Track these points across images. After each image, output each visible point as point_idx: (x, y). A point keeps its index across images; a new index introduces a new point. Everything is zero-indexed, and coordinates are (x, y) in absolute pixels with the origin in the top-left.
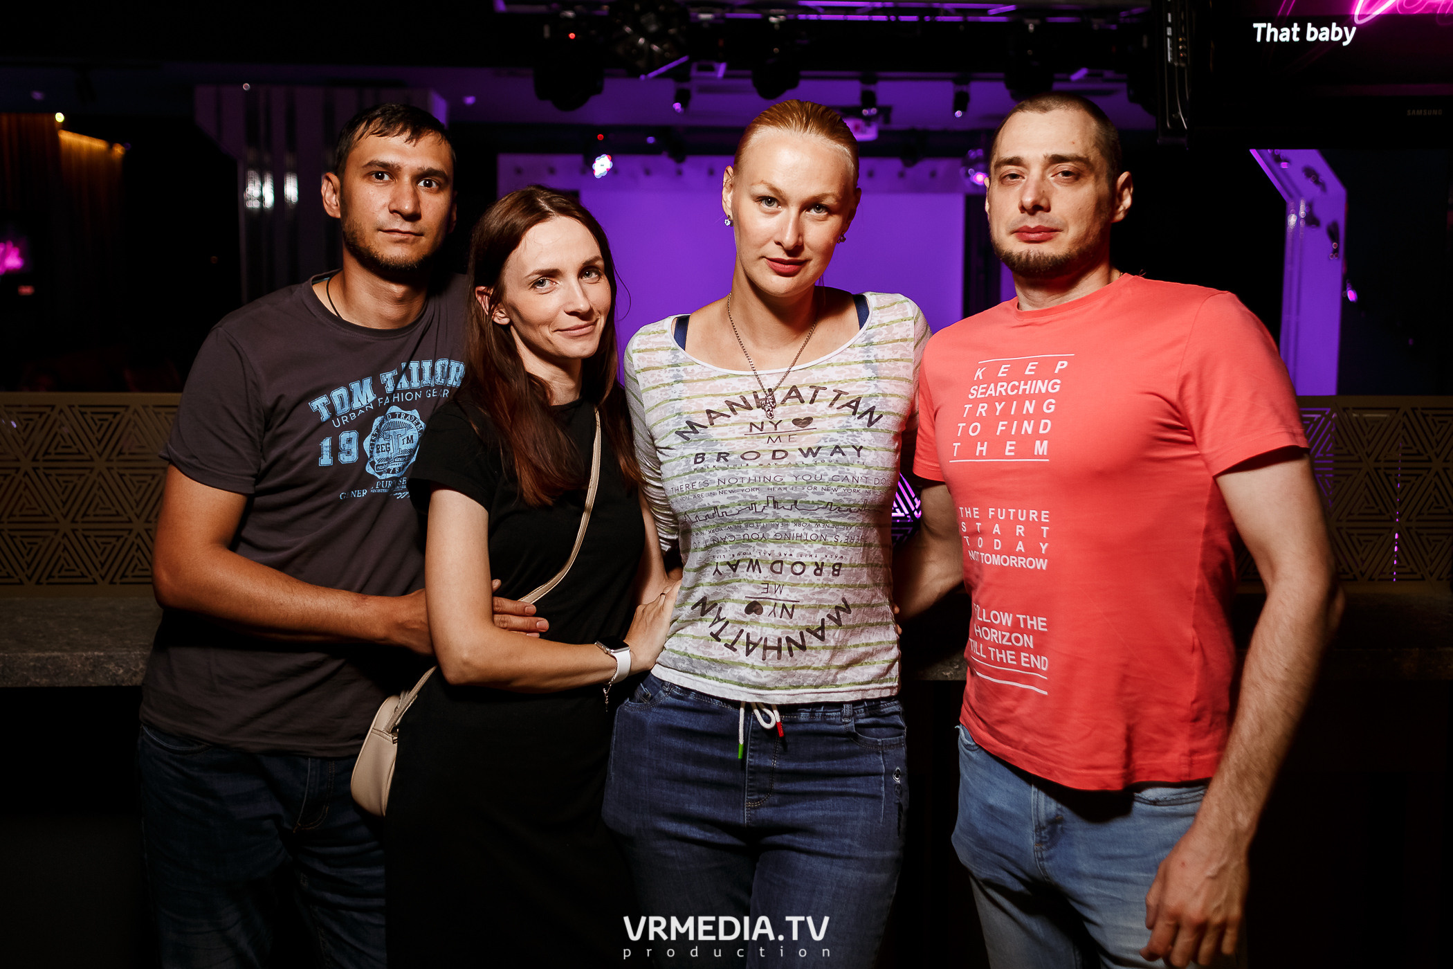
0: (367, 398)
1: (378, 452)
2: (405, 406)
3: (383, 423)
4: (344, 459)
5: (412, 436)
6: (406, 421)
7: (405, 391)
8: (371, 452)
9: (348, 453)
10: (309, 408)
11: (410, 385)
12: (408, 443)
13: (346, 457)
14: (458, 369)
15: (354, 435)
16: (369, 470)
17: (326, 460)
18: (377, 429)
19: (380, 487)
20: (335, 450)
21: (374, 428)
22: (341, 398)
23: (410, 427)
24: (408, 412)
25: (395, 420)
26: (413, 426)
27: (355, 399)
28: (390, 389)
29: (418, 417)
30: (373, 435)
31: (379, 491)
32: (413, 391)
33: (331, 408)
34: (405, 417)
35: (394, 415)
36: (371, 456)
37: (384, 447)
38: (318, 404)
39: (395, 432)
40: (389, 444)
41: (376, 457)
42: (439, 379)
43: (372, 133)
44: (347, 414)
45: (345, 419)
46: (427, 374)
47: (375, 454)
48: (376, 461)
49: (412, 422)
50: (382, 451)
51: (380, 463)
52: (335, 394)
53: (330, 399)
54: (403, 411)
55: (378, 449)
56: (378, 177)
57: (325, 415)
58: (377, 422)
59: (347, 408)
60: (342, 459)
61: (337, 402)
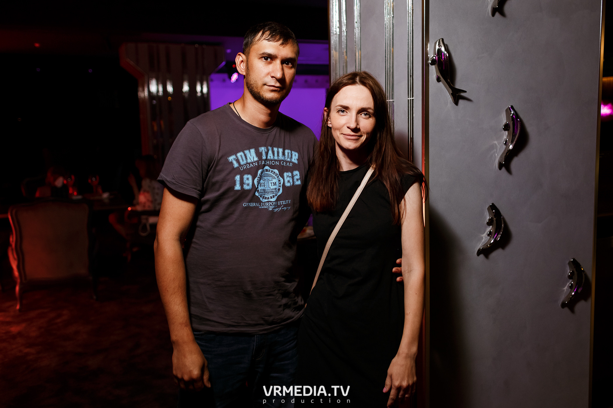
0: (254, 158)
1: (260, 186)
2: (272, 167)
3: (263, 173)
4: (246, 187)
5: (276, 182)
6: (272, 174)
7: (272, 160)
8: (258, 185)
9: (248, 185)
10: (228, 160)
11: (274, 158)
12: (274, 185)
13: (247, 187)
14: (295, 155)
15: (250, 177)
16: (257, 194)
17: (238, 187)
18: (260, 175)
19: (263, 206)
20: (242, 183)
21: (258, 174)
22: (241, 156)
23: (275, 178)
24: (273, 170)
25: (268, 173)
26: (276, 178)
27: (248, 158)
28: (264, 157)
29: (278, 174)
30: (258, 177)
31: (263, 207)
32: (275, 160)
33: (238, 161)
34: (272, 172)
35: (267, 170)
36: (258, 187)
37: (263, 184)
38: (232, 158)
39: (267, 178)
40: (265, 183)
41: (260, 188)
42: (287, 158)
43: (264, 39)
44: (246, 165)
45: (245, 166)
46: (281, 154)
47: (259, 187)
48: (259, 190)
49: (276, 176)
50: (262, 186)
51: (261, 191)
52: (239, 155)
53: (237, 157)
54: (270, 169)
55: (260, 185)
56: (265, 59)
57: (236, 165)
58: (260, 172)
59: (245, 162)
60: (245, 187)
61: (240, 158)
